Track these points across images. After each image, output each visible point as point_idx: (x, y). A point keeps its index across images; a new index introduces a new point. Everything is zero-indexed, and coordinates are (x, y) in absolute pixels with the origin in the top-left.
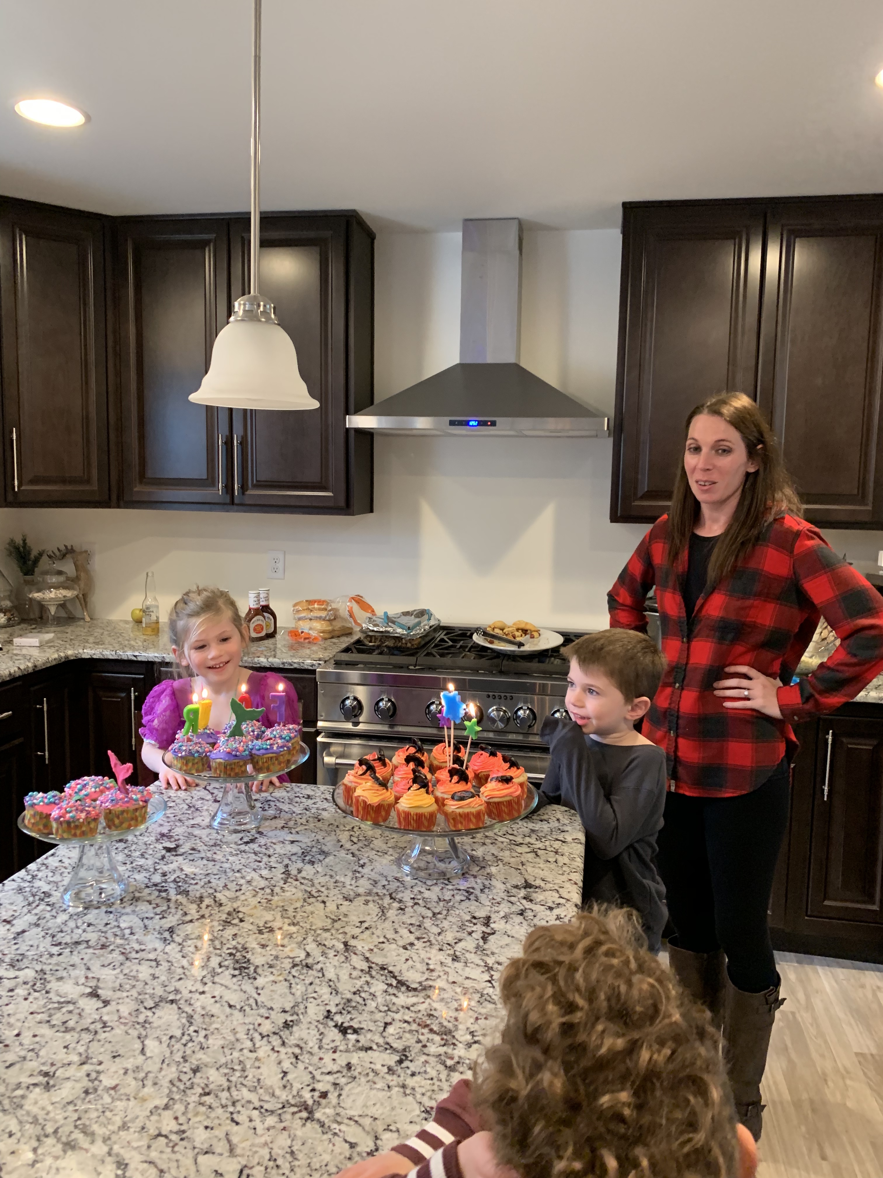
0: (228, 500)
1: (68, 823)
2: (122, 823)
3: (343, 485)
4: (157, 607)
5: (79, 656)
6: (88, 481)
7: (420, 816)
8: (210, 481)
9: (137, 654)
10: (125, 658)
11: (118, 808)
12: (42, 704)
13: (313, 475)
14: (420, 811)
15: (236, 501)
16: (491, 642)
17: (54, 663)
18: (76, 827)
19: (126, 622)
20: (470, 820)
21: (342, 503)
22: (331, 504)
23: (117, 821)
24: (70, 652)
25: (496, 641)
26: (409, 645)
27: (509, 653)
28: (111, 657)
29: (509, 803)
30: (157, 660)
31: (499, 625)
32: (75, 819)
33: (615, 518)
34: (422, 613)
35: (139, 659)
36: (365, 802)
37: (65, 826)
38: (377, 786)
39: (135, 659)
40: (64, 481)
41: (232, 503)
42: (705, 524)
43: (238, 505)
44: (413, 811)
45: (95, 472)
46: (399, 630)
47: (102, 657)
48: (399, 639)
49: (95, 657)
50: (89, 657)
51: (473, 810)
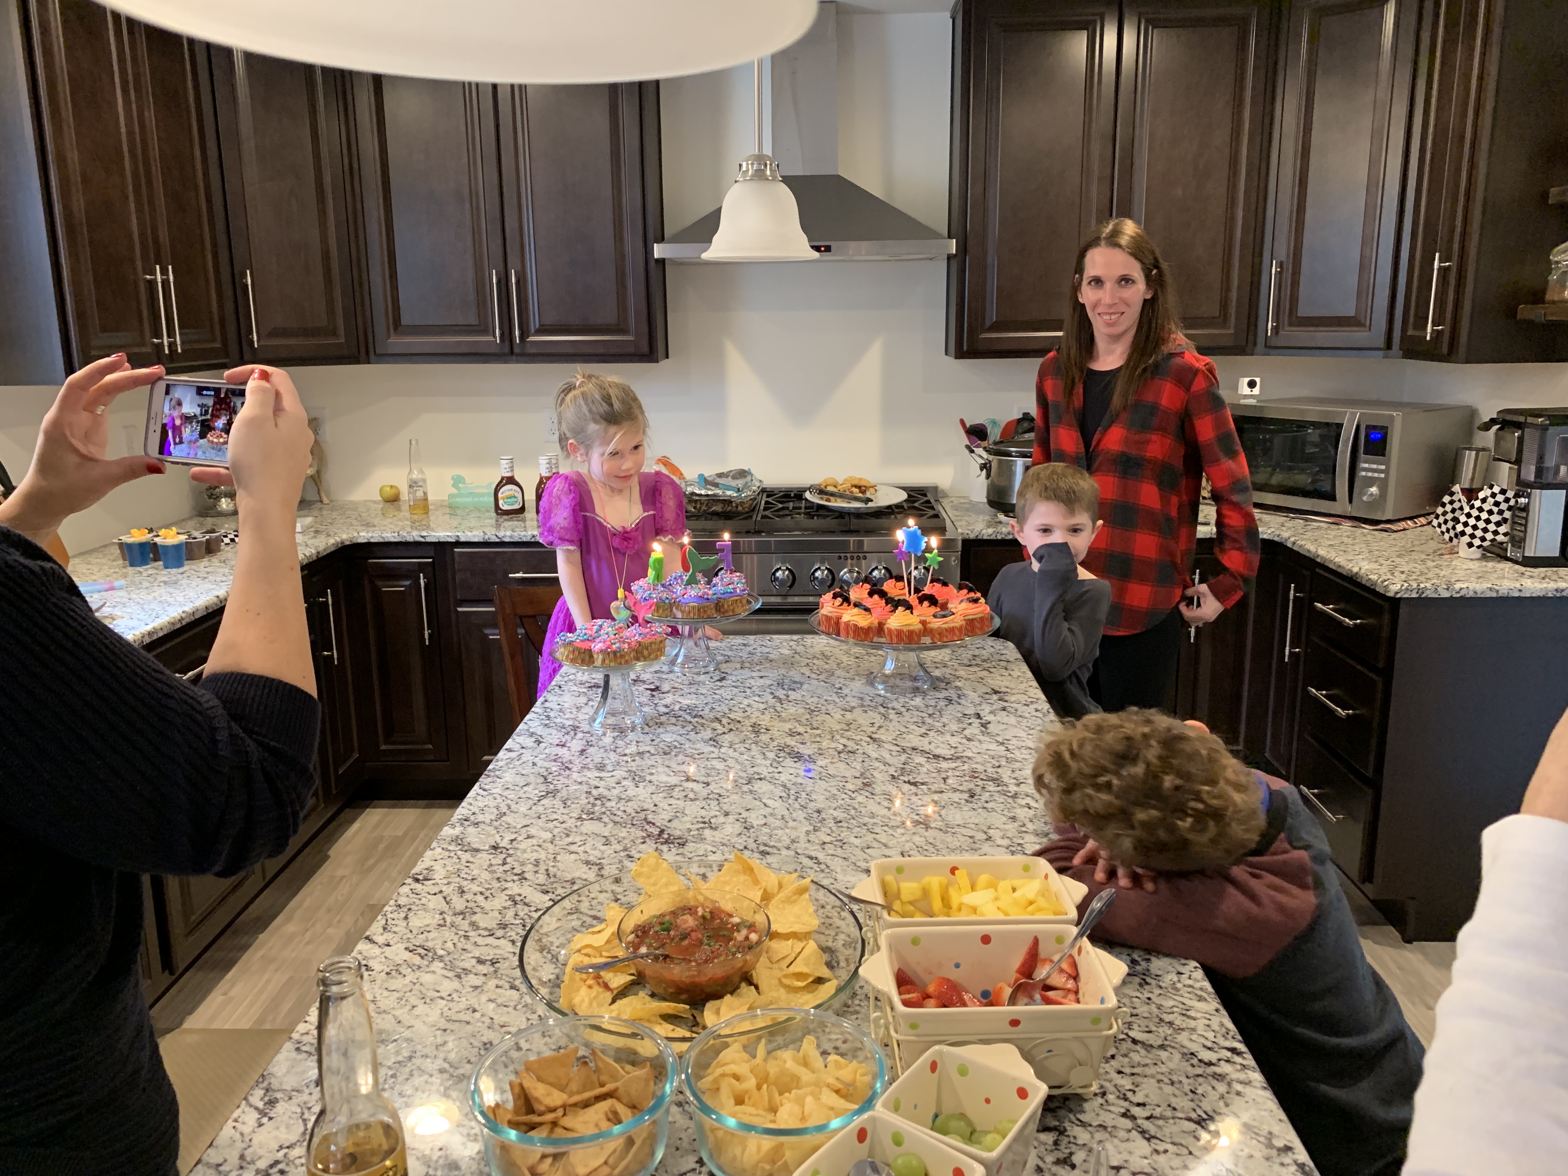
0: (507, 350)
1: (615, 653)
2: (650, 654)
3: (645, 329)
4: (424, 481)
5: (355, 541)
6: (334, 333)
7: (911, 633)
8: (484, 328)
9: (424, 534)
10: (410, 539)
11: (647, 641)
12: (326, 596)
13: (609, 315)
14: (911, 628)
15: (517, 350)
16: (828, 500)
17: (333, 549)
18: (622, 656)
19: (375, 502)
20: (954, 634)
21: (645, 349)
22: (631, 350)
23: (646, 653)
24: (344, 537)
25: (832, 498)
26: (740, 508)
27: (853, 511)
28: (393, 540)
29: (982, 619)
30: (450, 540)
31: (831, 482)
32: (620, 649)
33: (961, 354)
34: (742, 474)
35: (428, 540)
36: (855, 626)
37: (611, 655)
38: (863, 612)
39: (422, 540)
40: (306, 332)
41: (512, 352)
42: (1098, 358)
43: (518, 355)
44: (905, 629)
45: (340, 322)
46: (729, 493)
47: (381, 540)
48: (728, 502)
49: (372, 540)
50: (365, 541)
51: (957, 625)
